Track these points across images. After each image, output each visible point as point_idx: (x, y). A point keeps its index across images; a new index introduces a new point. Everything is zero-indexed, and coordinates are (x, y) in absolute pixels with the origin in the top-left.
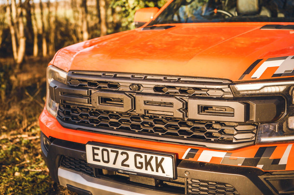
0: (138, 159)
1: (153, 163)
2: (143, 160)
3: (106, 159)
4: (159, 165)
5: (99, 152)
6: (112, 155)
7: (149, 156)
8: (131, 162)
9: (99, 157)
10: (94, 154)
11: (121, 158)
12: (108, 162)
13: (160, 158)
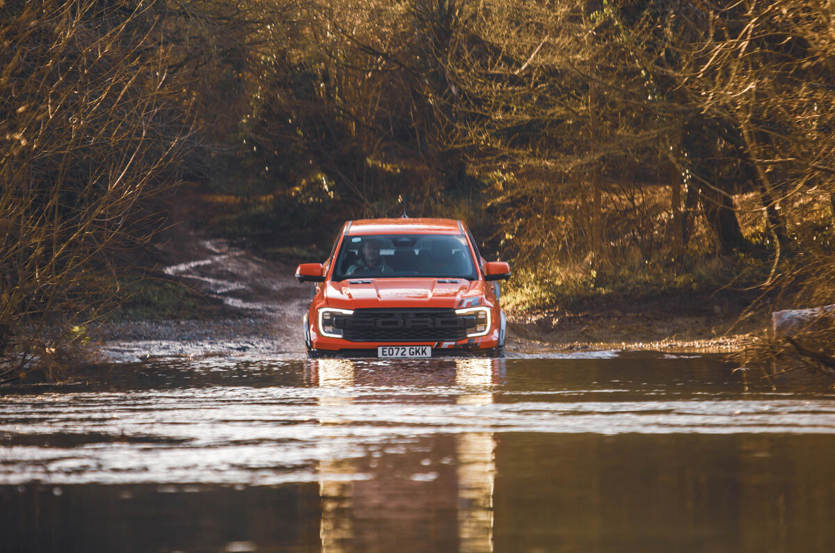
0: (412, 350)
1: (420, 351)
2: (414, 351)
3: (391, 353)
4: (423, 352)
5: (387, 350)
6: (395, 351)
7: (418, 348)
8: (407, 353)
9: (387, 353)
10: (383, 352)
11: (401, 351)
12: (392, 355)
13: (424, 348)
